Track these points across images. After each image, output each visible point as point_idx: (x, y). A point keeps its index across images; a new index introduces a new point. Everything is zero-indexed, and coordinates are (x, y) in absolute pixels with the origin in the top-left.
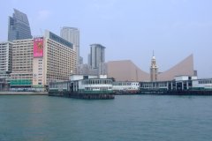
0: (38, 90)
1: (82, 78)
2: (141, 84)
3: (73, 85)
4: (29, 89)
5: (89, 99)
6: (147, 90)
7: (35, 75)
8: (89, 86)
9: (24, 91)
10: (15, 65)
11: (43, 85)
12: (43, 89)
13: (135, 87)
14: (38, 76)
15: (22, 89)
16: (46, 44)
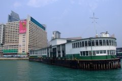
0: (22, 56)
4: (16, 56)
7: (20, 46)
9: (12, 57)
10: (7, 39)
12: (26, 56)
14: (22, 46)
15: (11, 56)
16: (29, 24)
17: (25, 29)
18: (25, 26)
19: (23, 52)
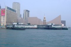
1: (16, 23)
2: (38, 25)
3: (14, 25)
5: (18, 30)
6: (39, 28)
7: (2, 22)
8: (18, 26)
11: (5, 25)
13: (36, 26)
14: (3, 22)
16: (6, 11)
17: (4, 14)
18: (4, 12)
19: (4, 25)
